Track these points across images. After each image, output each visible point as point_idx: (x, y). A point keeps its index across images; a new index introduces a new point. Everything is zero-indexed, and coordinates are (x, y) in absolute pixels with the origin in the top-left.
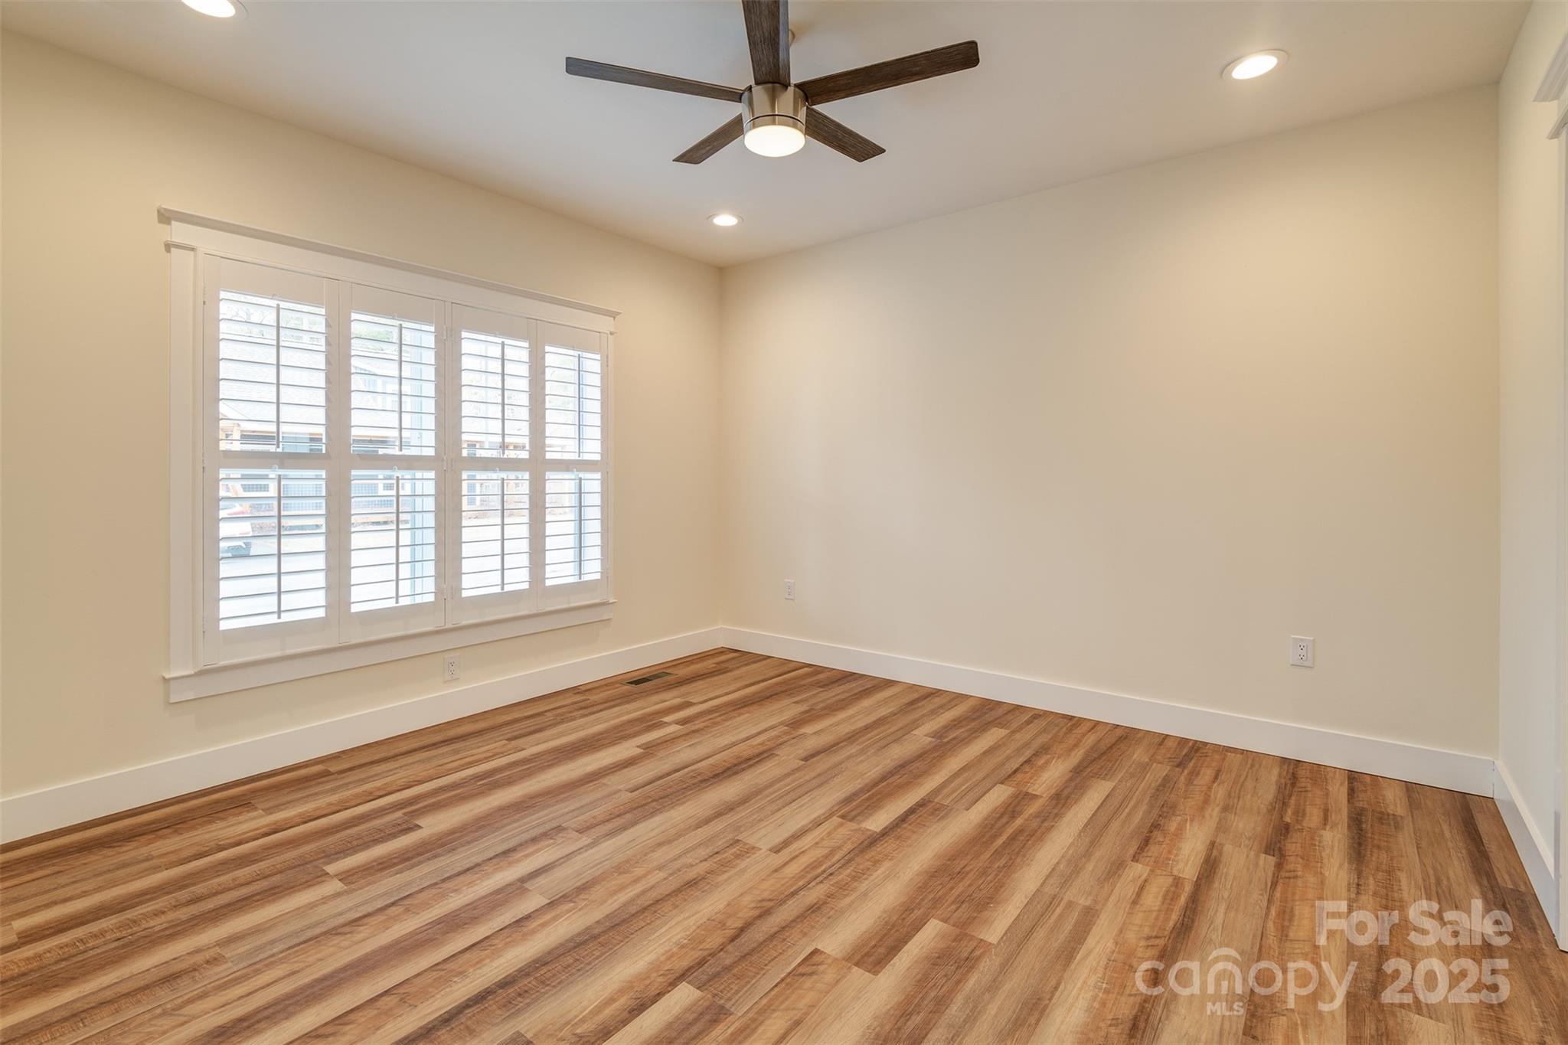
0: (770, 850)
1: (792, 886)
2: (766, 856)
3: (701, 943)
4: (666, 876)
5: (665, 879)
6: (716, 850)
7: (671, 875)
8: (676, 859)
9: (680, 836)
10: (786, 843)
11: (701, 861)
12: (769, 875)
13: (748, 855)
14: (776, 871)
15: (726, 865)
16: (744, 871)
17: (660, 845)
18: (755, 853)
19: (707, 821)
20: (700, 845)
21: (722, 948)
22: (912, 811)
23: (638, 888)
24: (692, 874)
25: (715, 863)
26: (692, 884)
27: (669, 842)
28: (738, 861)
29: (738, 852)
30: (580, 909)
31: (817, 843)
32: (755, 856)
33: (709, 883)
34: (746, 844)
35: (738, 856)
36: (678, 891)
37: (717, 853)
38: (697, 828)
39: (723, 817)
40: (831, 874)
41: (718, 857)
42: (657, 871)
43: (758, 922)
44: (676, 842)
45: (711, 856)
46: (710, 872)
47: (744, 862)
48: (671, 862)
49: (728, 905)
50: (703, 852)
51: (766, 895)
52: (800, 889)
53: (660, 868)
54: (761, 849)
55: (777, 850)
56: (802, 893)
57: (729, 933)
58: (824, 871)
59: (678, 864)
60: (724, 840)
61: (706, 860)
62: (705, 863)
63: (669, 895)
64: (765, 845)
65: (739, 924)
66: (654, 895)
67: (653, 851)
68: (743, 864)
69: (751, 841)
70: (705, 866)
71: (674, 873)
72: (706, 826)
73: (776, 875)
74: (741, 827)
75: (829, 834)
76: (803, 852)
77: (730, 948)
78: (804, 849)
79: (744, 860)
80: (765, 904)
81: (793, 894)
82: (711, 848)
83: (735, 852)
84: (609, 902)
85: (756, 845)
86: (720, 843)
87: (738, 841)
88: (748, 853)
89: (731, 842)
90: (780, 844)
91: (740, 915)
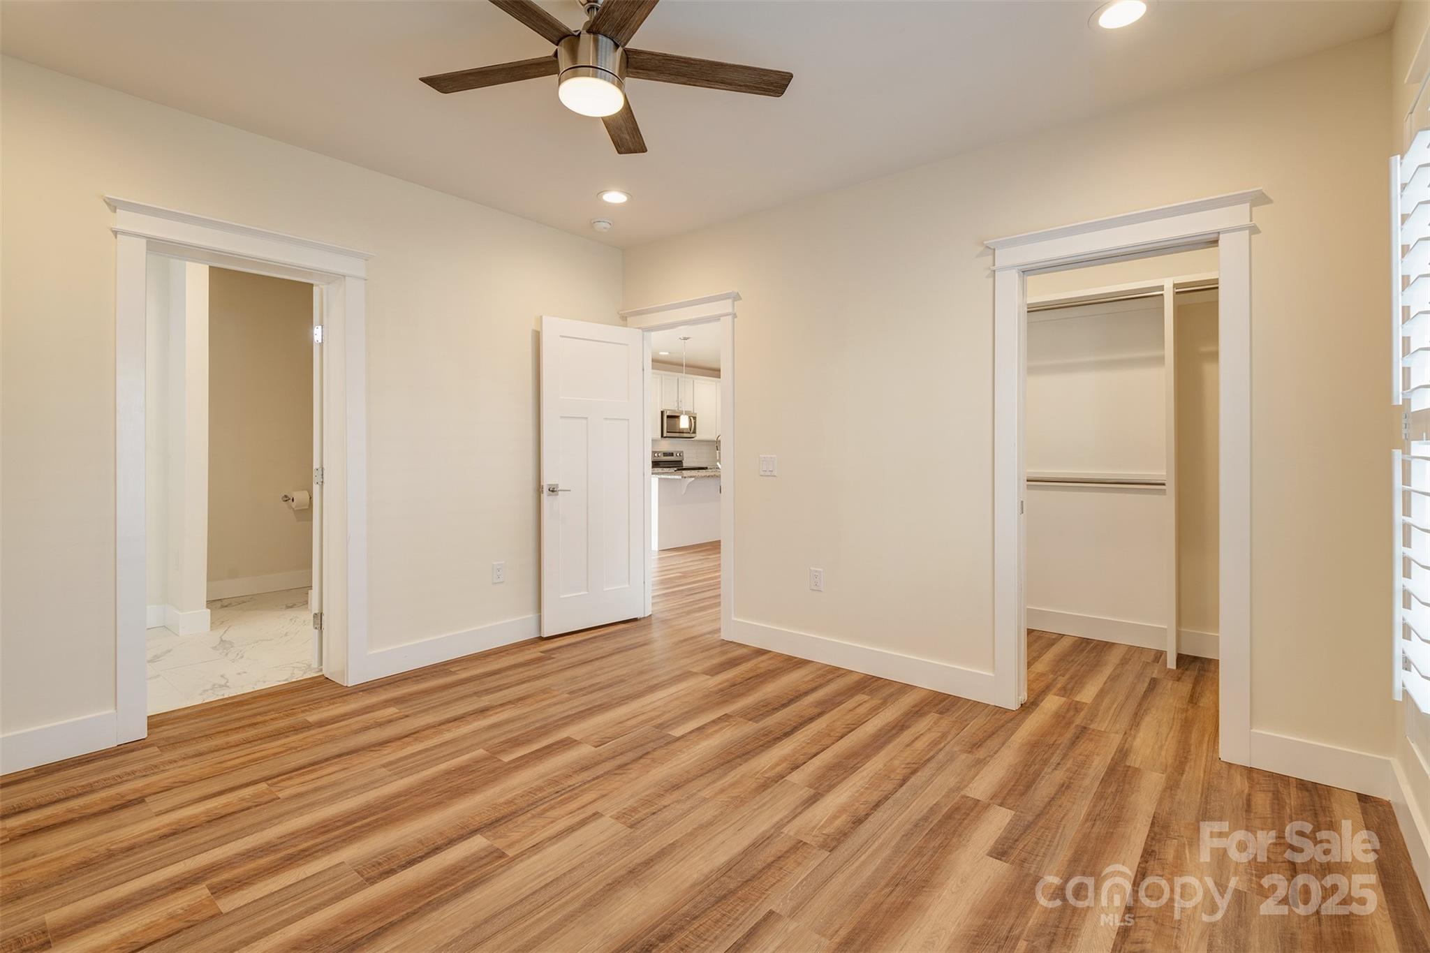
0: (602, 815)
1: (595, 784)
2: (607, 809)
3: (668, 752)
4: (699, 793)
5: (699, 791)
6: (655, 816)
7: (695, 794)
8: (693, 808)
9: (691, 834)
10: (583, 823)
11: (669, 805)
12: (611, 792)
13: (624, 811)
14: (604, 796)
15: (646, 802)
16: (632, 796)
17: (711, 823)
18: (618, 813)
19: (662, 854)
20: (670, 823)
21: (655, 750)
22: (411, 863)
23: (719, 785)
24: (676, 795)
25: (656, 804)
26: (676, 787)
27: (703, 827)
28: (635, 805)
29: (633, 814)
30: (758, 773)
31: (552, 822)
32: (618, 810)
33: (662, 787)
34: (624, 823)
35: (634, 810)
36: (688, 781)
37: (654, 814)
38: (673, 844)
39: (643, 859)
40: (557, 792)
41: (653, 809)
42: (707, 797)
43: (629, 761)
44: (695, 826)
45: (659, 811)
46: (661, 796)
47: (629, 804)
48: (697, 805)
49: (648, 772)
50: (667, 815)
51: (618, 778)
52: (589, 781)
53: (704, 800)
54: (611, 817)
55: (597, 815)
56: (589, 779)
57: (650, 756)
58: (562, 795)
59: (689, 804)
60: (645, 828)
61: (665, 807)
62: (666, 804)
63: (693, 780)
64: (606, 821)
65: (642, 761)
66: (705, 780)
67: (716, 817)
68: (631, 803)
69: (619, 826)
70: (665, 802)
71: (692, 795)
72: (665, 846)
73: (604, 792)
74: (625, 845)
75: (533, 833)
76: (570, 813)
77: (650, 750)
78: (570, 816)
79: (630, 806)
80: (621, 772)
81: (597, 778)
82: (659, 819)
83: (636, 814)
84: (738, 776)
85: (614, 821)
86: (650, 824)
87: (631, 826)
88: (624, 813)
89: (639, 825)
90: (591, 821)
91: (640, 766)
